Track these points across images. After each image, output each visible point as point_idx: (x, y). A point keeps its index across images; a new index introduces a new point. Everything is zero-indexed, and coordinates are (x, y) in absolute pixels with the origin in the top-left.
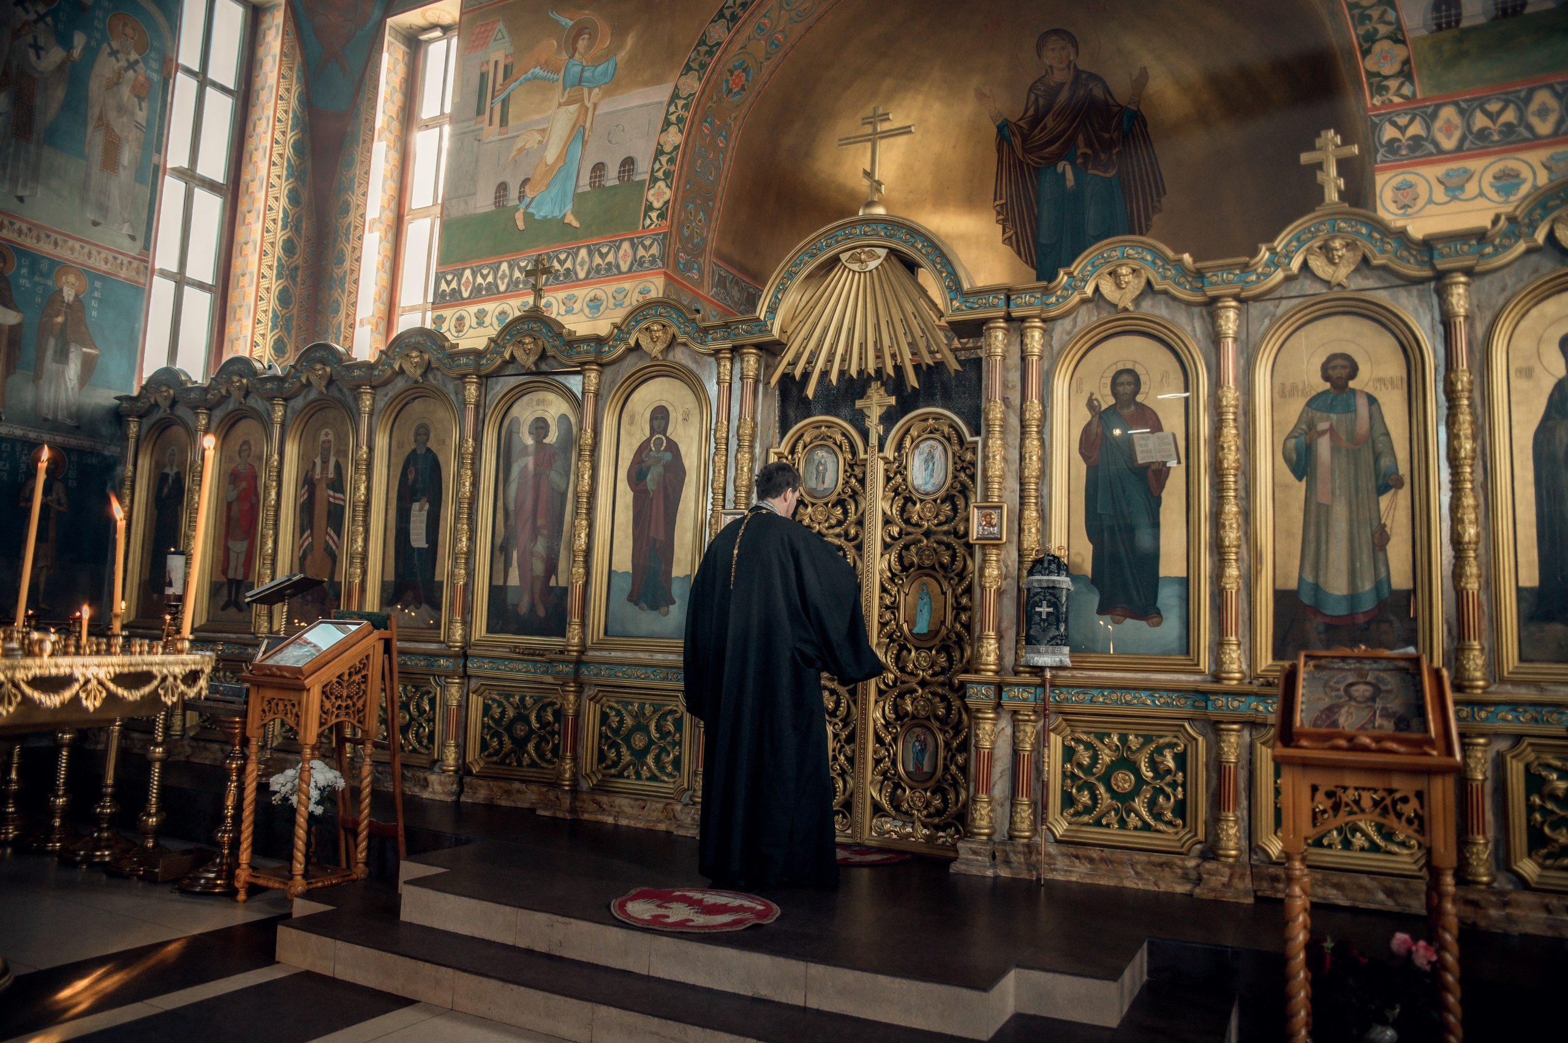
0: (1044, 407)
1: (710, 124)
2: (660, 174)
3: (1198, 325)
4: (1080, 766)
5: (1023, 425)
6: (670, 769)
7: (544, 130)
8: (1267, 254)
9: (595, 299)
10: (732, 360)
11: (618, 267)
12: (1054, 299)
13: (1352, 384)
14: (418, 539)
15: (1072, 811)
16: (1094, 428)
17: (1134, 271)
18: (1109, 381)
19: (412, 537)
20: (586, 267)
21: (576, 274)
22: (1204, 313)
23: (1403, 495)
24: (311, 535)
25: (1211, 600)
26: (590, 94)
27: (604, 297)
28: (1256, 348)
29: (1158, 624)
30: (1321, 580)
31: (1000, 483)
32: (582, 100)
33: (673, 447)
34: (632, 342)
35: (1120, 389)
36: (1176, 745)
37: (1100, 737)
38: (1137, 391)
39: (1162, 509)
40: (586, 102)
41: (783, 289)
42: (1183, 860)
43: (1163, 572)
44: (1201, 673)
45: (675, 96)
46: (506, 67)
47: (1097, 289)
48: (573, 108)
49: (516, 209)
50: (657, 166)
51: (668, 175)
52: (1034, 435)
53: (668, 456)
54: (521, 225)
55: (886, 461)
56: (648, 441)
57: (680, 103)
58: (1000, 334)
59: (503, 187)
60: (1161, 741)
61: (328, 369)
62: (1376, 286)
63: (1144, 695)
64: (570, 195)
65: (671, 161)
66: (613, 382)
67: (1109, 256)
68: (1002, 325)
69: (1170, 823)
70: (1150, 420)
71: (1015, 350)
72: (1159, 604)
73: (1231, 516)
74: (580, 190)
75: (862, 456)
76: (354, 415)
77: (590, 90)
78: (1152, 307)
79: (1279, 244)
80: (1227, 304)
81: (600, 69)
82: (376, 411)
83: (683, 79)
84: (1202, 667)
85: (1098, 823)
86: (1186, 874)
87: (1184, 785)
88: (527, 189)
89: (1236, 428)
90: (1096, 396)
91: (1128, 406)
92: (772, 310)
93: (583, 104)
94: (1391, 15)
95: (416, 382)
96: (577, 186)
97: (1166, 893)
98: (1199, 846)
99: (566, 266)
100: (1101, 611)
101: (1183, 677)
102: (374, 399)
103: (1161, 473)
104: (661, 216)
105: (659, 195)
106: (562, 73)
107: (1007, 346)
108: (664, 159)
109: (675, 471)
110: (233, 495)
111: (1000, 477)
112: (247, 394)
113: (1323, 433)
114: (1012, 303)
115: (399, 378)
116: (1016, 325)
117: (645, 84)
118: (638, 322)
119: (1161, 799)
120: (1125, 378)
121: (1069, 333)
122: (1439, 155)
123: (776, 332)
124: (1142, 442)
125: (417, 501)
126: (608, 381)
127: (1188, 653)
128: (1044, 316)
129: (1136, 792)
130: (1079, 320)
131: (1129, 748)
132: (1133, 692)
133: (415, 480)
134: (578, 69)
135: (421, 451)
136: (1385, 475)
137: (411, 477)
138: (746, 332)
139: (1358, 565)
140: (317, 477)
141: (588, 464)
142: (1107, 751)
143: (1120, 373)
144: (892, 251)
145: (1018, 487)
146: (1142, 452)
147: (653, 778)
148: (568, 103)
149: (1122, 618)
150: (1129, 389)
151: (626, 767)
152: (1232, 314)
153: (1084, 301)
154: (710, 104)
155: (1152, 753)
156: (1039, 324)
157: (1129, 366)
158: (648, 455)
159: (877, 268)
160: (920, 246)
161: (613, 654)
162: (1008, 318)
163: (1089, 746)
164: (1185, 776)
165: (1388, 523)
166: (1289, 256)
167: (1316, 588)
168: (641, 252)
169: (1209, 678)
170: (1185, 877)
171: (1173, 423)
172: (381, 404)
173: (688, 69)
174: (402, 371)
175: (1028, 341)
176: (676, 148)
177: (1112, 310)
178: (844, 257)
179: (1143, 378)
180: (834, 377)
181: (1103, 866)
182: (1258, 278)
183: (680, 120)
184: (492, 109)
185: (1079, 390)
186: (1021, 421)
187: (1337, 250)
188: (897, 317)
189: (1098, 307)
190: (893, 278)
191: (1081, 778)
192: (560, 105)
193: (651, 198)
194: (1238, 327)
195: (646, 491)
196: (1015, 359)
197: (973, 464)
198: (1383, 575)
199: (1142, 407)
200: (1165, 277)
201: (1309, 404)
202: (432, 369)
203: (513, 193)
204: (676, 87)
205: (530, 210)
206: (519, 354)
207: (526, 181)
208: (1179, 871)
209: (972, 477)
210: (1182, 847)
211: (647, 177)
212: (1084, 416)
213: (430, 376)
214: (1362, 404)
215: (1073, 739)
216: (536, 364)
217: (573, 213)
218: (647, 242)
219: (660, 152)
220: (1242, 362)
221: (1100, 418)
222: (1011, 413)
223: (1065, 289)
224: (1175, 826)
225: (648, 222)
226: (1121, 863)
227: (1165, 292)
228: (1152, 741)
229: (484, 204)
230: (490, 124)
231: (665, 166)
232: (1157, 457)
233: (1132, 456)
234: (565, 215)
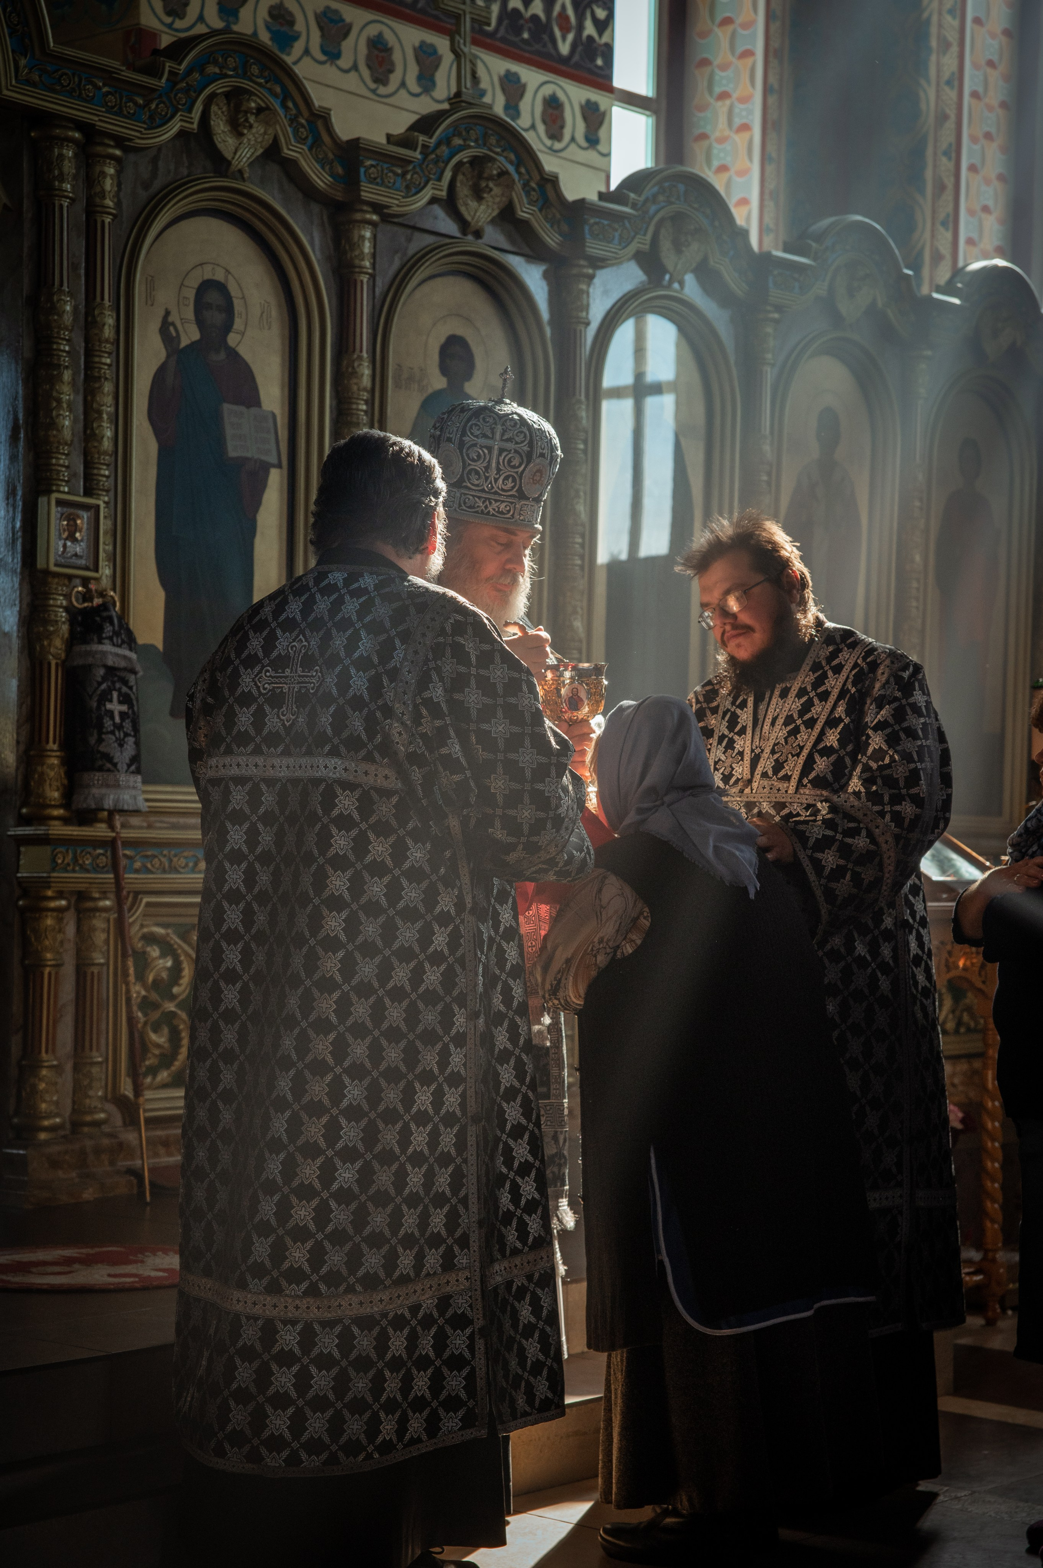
4: (157, 984)
8: (419, 153)
12: (146, 115)
16: (167, 379)
17: (260, 109)
18: (191, 294)
22: (325, 218)
35: (207, 315)
39: (257, 542)
58: (70, 156)
70: (246, 382)
79: (433, 141)
80: (366, 216)
90: (174, 318)
91: (217, 350)
100: (175, 711)
103: (258, 478)
111: (69, 444)
120: (213, 297)
121: (146, 186)
124: (233, 420)
143: (207, 285)
150: (218, 318)
153: (180, 135)
157: (219, 276)
163: (166, 948)
171: (273, 395)
175: (106, 184)
179: (237, 305)
186: (87, 341)
191: (158, 1007)
199: (233, 355)
201: (424, 405)
215: (144, 938)
221: (179, 361)
232: (251, 453)
233: (220, 441)
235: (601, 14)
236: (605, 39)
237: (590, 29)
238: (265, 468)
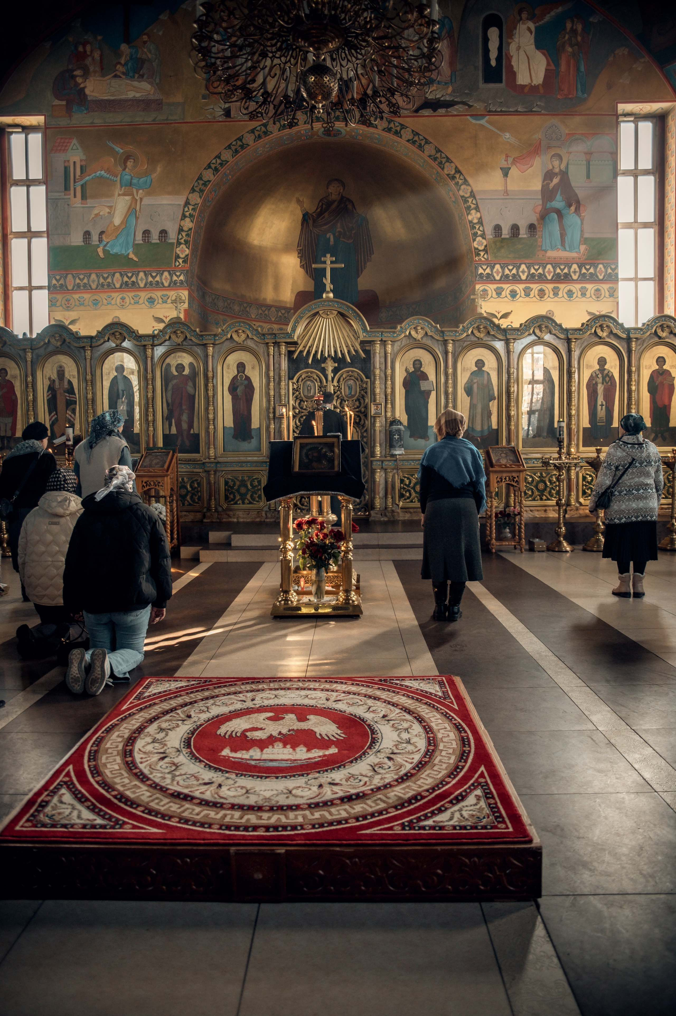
0: (392, 370)
2: (182, 241)
3: (441, 348)
4: (406, 485)
5: (386, 377)
6: (257, 499)
7: (111, 207)
8: (461, 327)
9: (151, 298)
10: (274, 347)
11: (163, 284)
12: (396, 335)
13: (483, 369)
15: (404, 498)
16: (407, 379)
17: (422, 328)
18: (412, 363)
20: (144, 282)
21: (138, 284)
22: (443, 344)
24: (58, 414)
26: (137, 193)
27: (156, 298)
28: (457, 356)
29: (428, 440)
30: (474, 426)
31: (379, 396)
32: (133, 195)
33: (248, 379)
35: (416, 366)
38: (421, 367)
39: (429, 404)
40: (136, 196)
41: (297, 322)
43: (429, 424)
45: (187, 203)
46: (81, 166)
47: (409, 333)
48: (128, 198)
49: (98, 246)
50: (180, 237)
51: (187, 242)
52: (389, 380)
53: (246, 382)
54: (101, 255)
55: (334, 386)
56: (237, 376)
57: (191, 207)
58: (378, 346)
59: (87, 234)
61: (63, 337)
62: (491, 340)
64: (131, 244)
65: (188, 235)
66: (219, 351)
67: (414, 322)
68: (378, 342)
70: (424, 377)
71: (383, 351)
72: (428, 434)
74: (136, 242)
75: (325, 384)
77: (137, 190)
78: (427, 340)
79: (465, 324)
80: (450, 342)
81: (142, 180)
82: (94, 358)
83: (191, 195)
85: (412, 501)
88: (104, 236)
89: (452, 380)
90: (408, 368)
91: (418, 372)
92: (294, 330)
93: (134, 197)
94: (481, 229)
96: (134, 240)
99: (132, 280)
100: (411, 437)
103: (428, 393)
104: (185, 262)
105: (182, 251)
106: (119, 178)
107: (380, 350)
108: (184, 234)
109: (250, 388)
111: (379, 394)
113: (475, 383)
114: (383, 335)
115: (108, 344)
116: (383, 343)
117: (169, 193)
118: (231, 329)
120: (417, 362)
121: (400, 346)
122: (494, 281)
123: (296, 338)
126: (217, 351)
128: (392, 340)
130: (403, 342)
133: (118, 389)
134: (128, 177)
135: (121, 377)
136: (491, 396)
137: (116, 388)
138: (282, 337)
139: (483, 422)
140: (57, 387)
141: (212, 385)
143: (415, 361)
144: (339, 312)
145: (385, 397)
147: (250, 503)
148: (124, 195)
149: (417, 439)
150: (418, 366)
151: (238, 500)
152: (451, 345)
153: (405, 336)
154: (202, 208)
156: (390, 343)
158: (237, 382)
161: (228, 459)
162: (381, 340)
163: (408, 478)
166: (468, 329)
167: (472, 429)
168: (175, 278)
171: (432, 377)
172: (96, 355)
173: (193, 190)
175: (387, 348)
176: (190, 229)
177: (414, 340)
178: (321, 312)
179: (422, 363)
180: (319, 357)
182: (459, 335)
183: (191, 216)
184: (75, 189)
186: (385, 375)
187: (481, 329)
188: (342, 339)
189: (409, 339)
190: (339, 322)
191: (406, 488)
192: (119, 195)
193: (178, 252)
194: (453, 349)
195: (237, 395)
196: (382, 354)
197: (366, 388)
198: (490, 425)
199: (422, 372)
200: (431, 332)
201: (471, 374)
203: (95, 238)
204: (187, 198)
205: (107, 248)
206: (174, 337)
207: (102, 233)
209: (366, 393)
211: (175, 241)
214: (485, 375)
215: (402, 477)
217: (133, 253)
218: (178, 274)
219: (181, 230)
220: (453, 360)
221: (409, 375)
222: (381, 372)
223: (399, 332)
225: (177, 264)
227: (431, 336)
229: (77, 240)
230: (75, 196)
231: (185, 238)
232: (427, 388)
233: (420, 388)
234: (129, 254)
235: (613, 267)
236: (616, 271)
237: (609, 271)
238: (430, 391)
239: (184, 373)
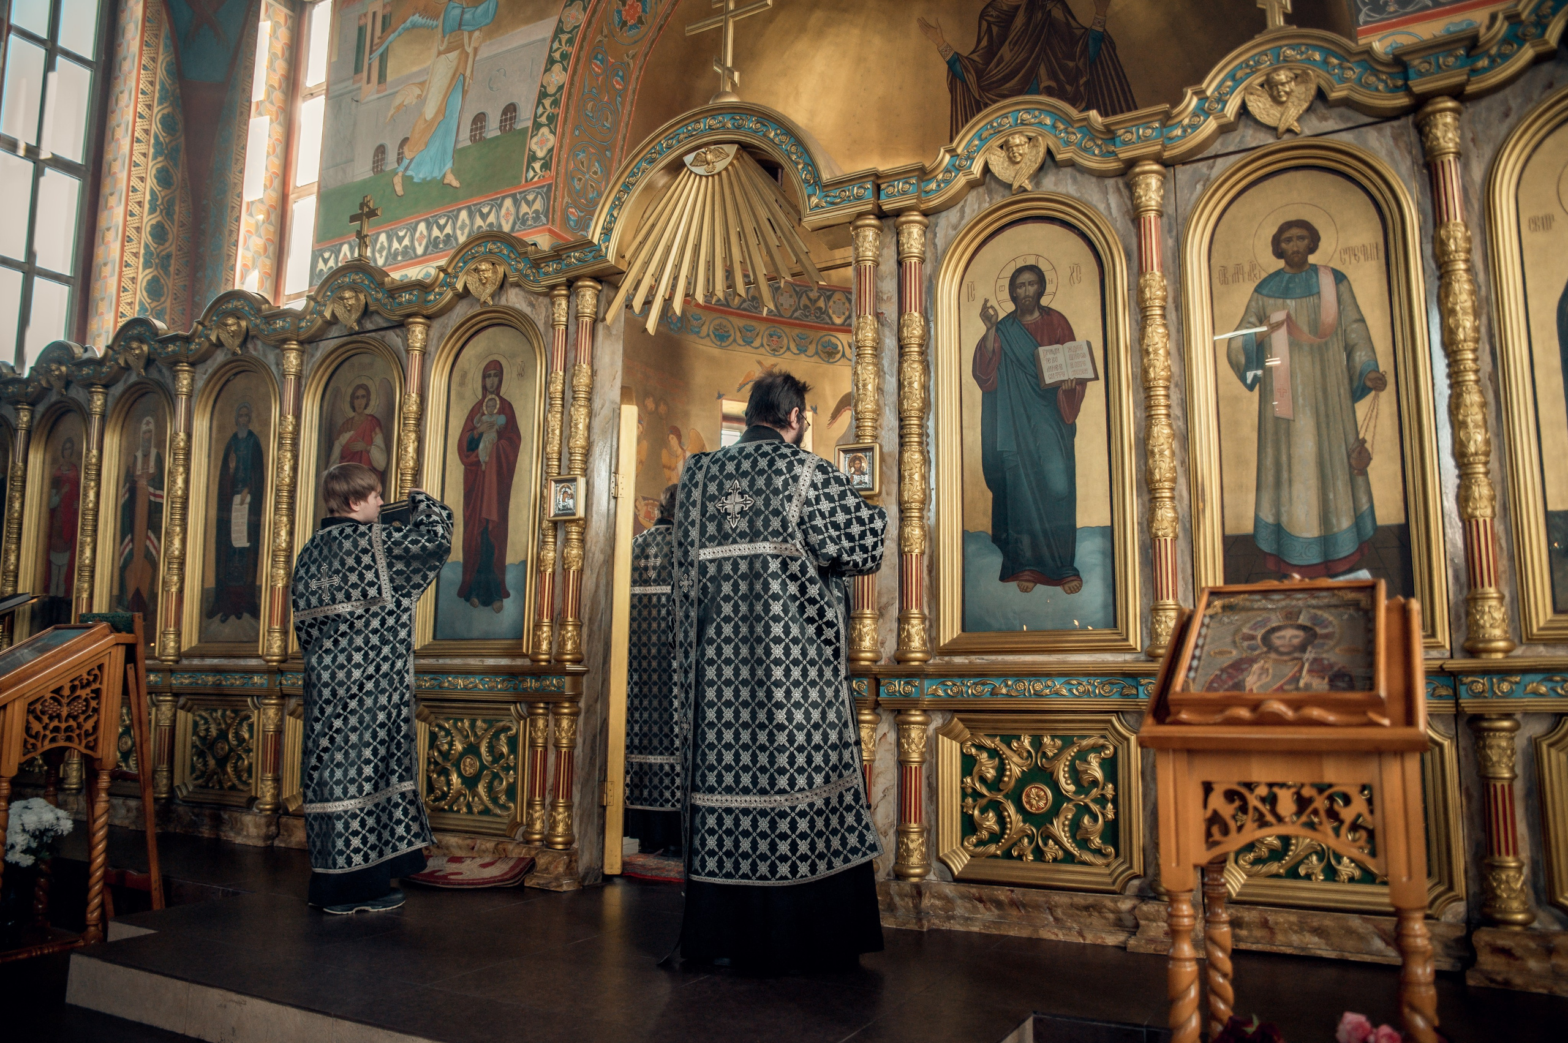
0: (927, 321)
1: (602, 61)
2: (543, 120)
3: (1113, 200)
4: (983, 780)
5: (902, 347)
6: (503, 799)
7: (422, 84)
8: (1195, 100)
10: (568, 297)
11: (500, 228)
12: (933, 186)
13: (1312, 259)
14: (240, 539)
15: (974, 839)
16: (990, 344)
17: (1030, 139)
18: (1006, 283)
19: (233, 536)
20: (466, 231)
21: (456, 239)
22: (1121, 185)
23: (1386, 398)
24: (132, 540)
25: (1141, 554)
26: (470, 38)
28: (1187, 221)
29: (1077, 589)
30: (1284, 519)
31: (875, 420)
32: (463, 45)
33: (507, 409)
34: (459, 287)
35: (1021, 291)
36: (1103, 747)
37: (1007, 740)
38: (1040, 293)
39: (1077, 440)
40: (466, 47)
41: (618, 204)
42: (1115, 902)
43: (1081, 521)
44: (1131, 650)
45: (559, 30)
46: (384, 17)
47: (986, 170)
48: (453, 55)
49: (395, 173)
50: (540, 110)
51: (551, 119)
52: (915, 357)
54: (399, 189)
56: (480, 403)
57: (564, 37)
58: (870, 234)
59: (381, 150)
60: (1085, 743)
61: (145, 348)
62: (1337, 127)
63: (1058, 683)
64: (450, 152)
65: (555, 103)
66: (441, 336)
67: (1000, 125)
68: (873, 222)
69: (1098, 852)
70: (1058, 329)
71: (890, 254)
72: (1077, 564)
73: (1162, 440)
74: (459, 146)
76: (171, 398)
77: (471, 33)
78: (1056, 184)
79: (1211, 85)
80: (1147, 168)
81: (480, 10)
82: (196, 392)
83: (567, 10)
84: (1131, 642)
85: (1008, 855)
86: (1120, 920)
87: (1115, 801)
88: (406, 149)
89: (1165, 326)
90: (993, 302)
91: (1031, 313)
92: (607, 232)
93: (463, 51)
95: (234, 354)
96: (457, 141)
97: (1094, 946)
98: (1136, 882)
99: (445, 231)
100: (1005, 577)
101: (1109, 657)
102: (193, 380)
103: (1075, 392)
104: (546, 166)
105: (542, 143)
106: (441, 19)
107: (879, 249)
108: (547, 102)
109: (510, 436)
110: (56, 500)
111: (873, 412)
112: (68, 384)
113: (1278, 325)
114: (882, 193)
115: (219, 352)
116: (891, 222)
117: (528, 21)
118: (465, 263)
119: (1086, 820)
120: (1027, 277)
121: (955, 228)
123: (612, 257)
124: (1050, 356)
125: (238, 493)
126: (437, 335)
127: (1115, 626)
128: (923, 207)
129: (1055, 811)
130: (967, 210)
131: (1044, 754)
132: (1043, 680)
133: (237, 468)
134: (458, 11)
135: (242, 435)
136: (1361, 374)
137: (232, 465)
138: (579, 260)
139: (1331, 496)
140: (138, 473)
141: (413, 436)
142: (1016, 759)
143: (1019, 271)
144: (745, 148)
145: (896, 423)
146: (1050, 368)
147: (485, 811)
148: (448, 50)
149: (1031, 585)
150: (1031, 290)
151: (456, 799)
152: (1154, 182)
153: (972, 185)
154: (599, 38)
155: (1074, 759)
156: (918, 218)
157: (1031, 261)
158: (480, 420)
159: (726, 169)
160: (772, 135)
161: (441, 661)
162: (881, 215)
163: (993, 753)
164: (1116, 789)
165: (1368, 438)
166: (1222, 100)
167: (1279, 531)
168: (524, 208)
169: (1143, 657)
170: (1119, 924)
171: (1087, 328)
172: (200, 384)
173: (571, 1)
174: (219, 344)
175: (903, 239)
176: (561, 88)
177: (1007, 192)
178: (688, 159)
179: (1048, 276)
180: (677, 306)
181: (1015, 912)
182: (1185, 131)
183: (565, 56)
185: (971, 297)
186: (899, 340)
187: (1283, 84)
188: (749, 227)
189: (990, 192)
190: (744, 178)
191: (983, 796)
192: (440, 53)
193: (534, 147)
194: (1163, 197)
195: (478, 463)
196: (889, 265)
198: (1365, 507)
199: (1048, 311)
200: (1068, 143)
201: (1258, 289)
202: (253, 337)
203: (392, 156)
204: (560, 21)
205: (409, 173)
206: (340, 312)
207: (405, 140)
208: (1111, 916)
210: (1114, 883)
211: (530, 124)
212: (977, 329)
213: (250, 346)
214: (1327, 283)
215: (973, 745)
216: (359, 322)
217: (452, 171)
218: (530, 197)
219: (543, 94)
220: (1170, 242)
221: (997, 329)
222: (887, 332)
223: (947, 171)
224: (1105, 856)
225: (531, 174)
226: (1037, 907)
227: (1071, 164)
228: (1073, 743)
229: (362, 171)
230: (369, 81)
231: (549, 110)
232: (1068, 376)
233: (1038, 375)
234: (444, 176)
238: (1082, 383)
239: (368, 411)
